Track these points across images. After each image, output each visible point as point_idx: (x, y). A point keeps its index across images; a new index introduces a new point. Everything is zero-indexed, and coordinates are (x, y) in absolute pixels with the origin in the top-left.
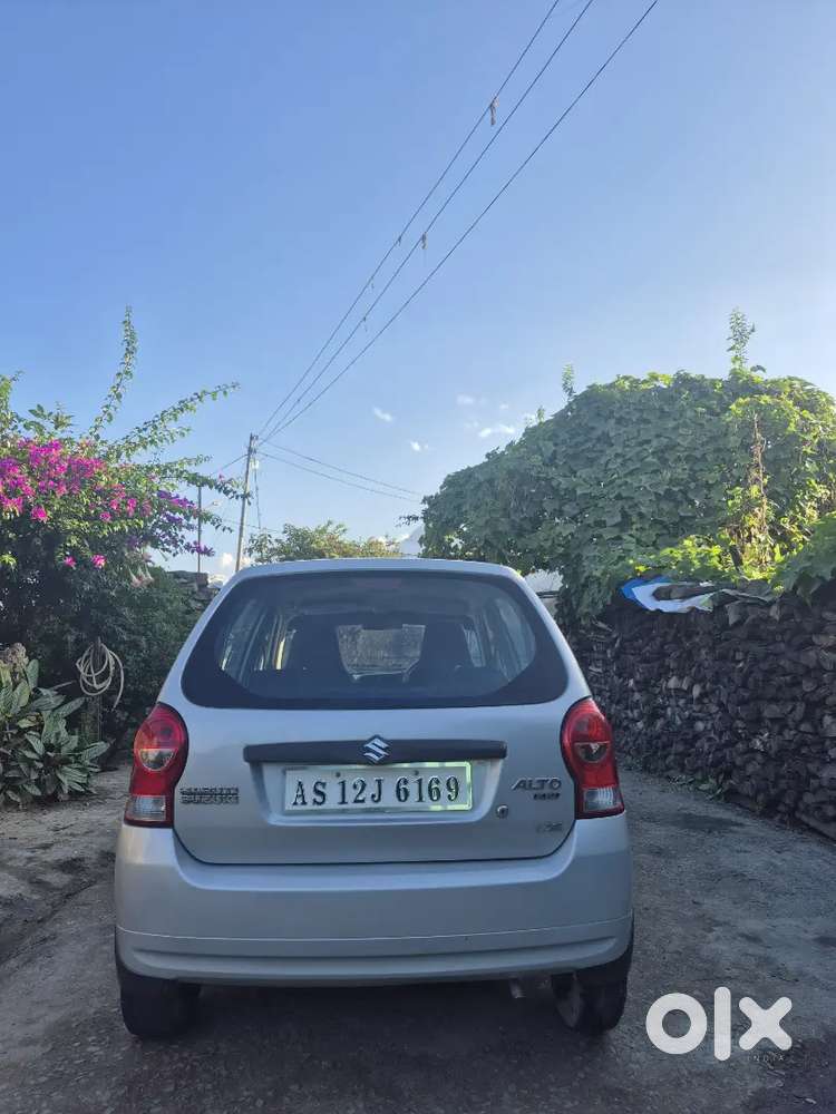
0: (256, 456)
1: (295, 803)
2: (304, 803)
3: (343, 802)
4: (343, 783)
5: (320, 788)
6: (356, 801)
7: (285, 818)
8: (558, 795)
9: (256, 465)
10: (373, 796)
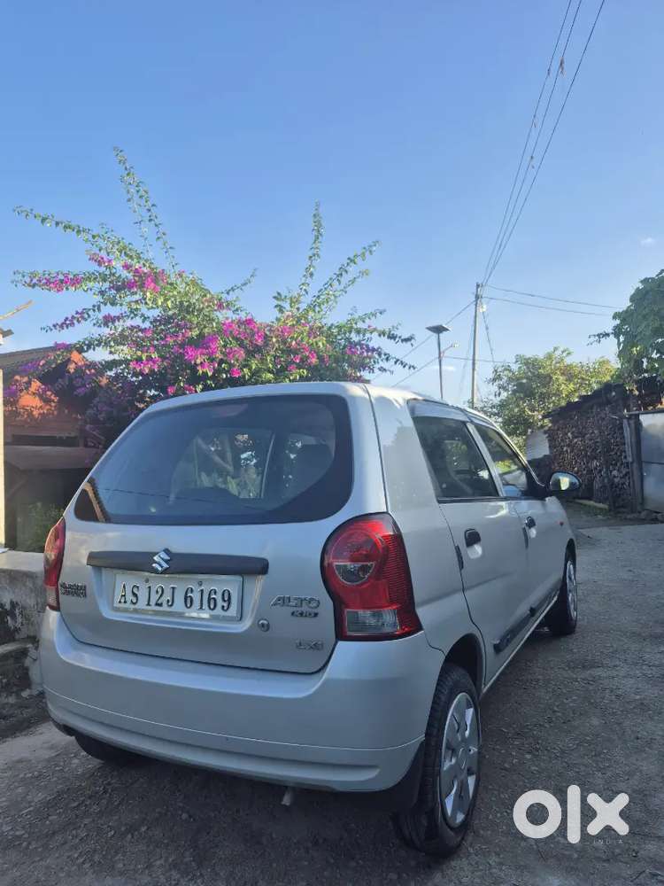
0: (483, 300)
1: (120, 602)
2: (125, 602)
3: (149, 604)
4: (150, 587)
5: (135, 590)
6: (157, 604)
7: (114, 613)
8: (316, 615)
9: (484, 308)
10: (168, 601)
